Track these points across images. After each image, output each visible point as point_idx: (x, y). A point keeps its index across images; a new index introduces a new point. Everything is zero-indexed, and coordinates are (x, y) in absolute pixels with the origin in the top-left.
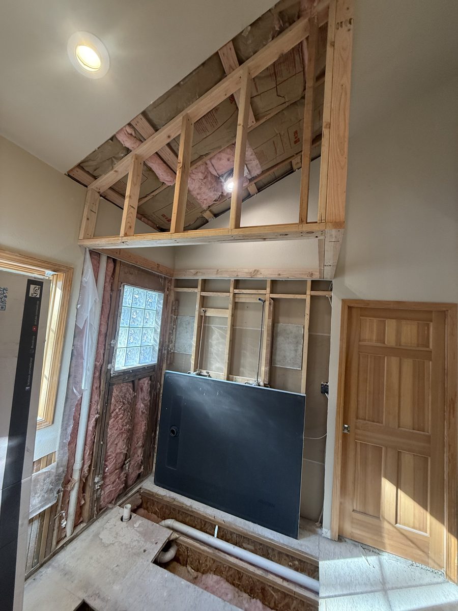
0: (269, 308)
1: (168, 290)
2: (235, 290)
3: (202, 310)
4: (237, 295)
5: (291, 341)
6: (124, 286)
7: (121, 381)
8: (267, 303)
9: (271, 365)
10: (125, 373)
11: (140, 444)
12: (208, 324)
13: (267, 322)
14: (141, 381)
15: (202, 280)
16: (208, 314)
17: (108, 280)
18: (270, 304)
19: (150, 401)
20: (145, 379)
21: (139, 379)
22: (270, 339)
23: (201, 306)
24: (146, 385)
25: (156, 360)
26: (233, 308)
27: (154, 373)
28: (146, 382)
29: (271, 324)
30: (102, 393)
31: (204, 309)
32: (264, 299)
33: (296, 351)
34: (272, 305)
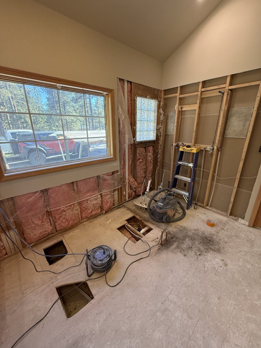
0: (227, 97)
1: (160, 98)
2: (202, 89)
3: (180, 107)
4: (204, 93)
5: (241, 119)
6: (136, 97)
7: (140, 147)
8: (226, 94)
9: (224, 136)
10: (141, 143)
11: (150, 175)
12: (184, 115)
13: (224, 107)
14: (149, 148)
15: (180, 86)
16: (183, 109)
17: (129, 94)
18: (228, 94)
19: (153, 158)
20: (150, 147)
21: (148, 147)
22: (224, 119)
23: (179, 105)
24: (151, 150)
25: (155, 138)
26: (200, 103)
27: (154, 144)
28: (151, 148)
29: (226, 109)
30: (133, 151)
31: (181, 106)
32: (223, 92)
33: (244, 125)
34: (229, 95)
